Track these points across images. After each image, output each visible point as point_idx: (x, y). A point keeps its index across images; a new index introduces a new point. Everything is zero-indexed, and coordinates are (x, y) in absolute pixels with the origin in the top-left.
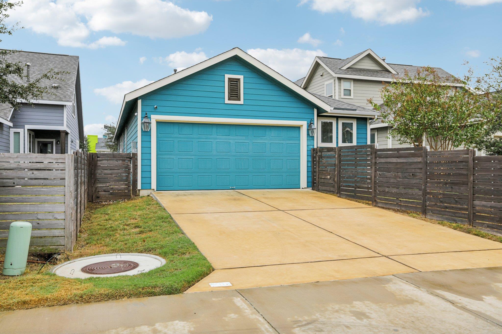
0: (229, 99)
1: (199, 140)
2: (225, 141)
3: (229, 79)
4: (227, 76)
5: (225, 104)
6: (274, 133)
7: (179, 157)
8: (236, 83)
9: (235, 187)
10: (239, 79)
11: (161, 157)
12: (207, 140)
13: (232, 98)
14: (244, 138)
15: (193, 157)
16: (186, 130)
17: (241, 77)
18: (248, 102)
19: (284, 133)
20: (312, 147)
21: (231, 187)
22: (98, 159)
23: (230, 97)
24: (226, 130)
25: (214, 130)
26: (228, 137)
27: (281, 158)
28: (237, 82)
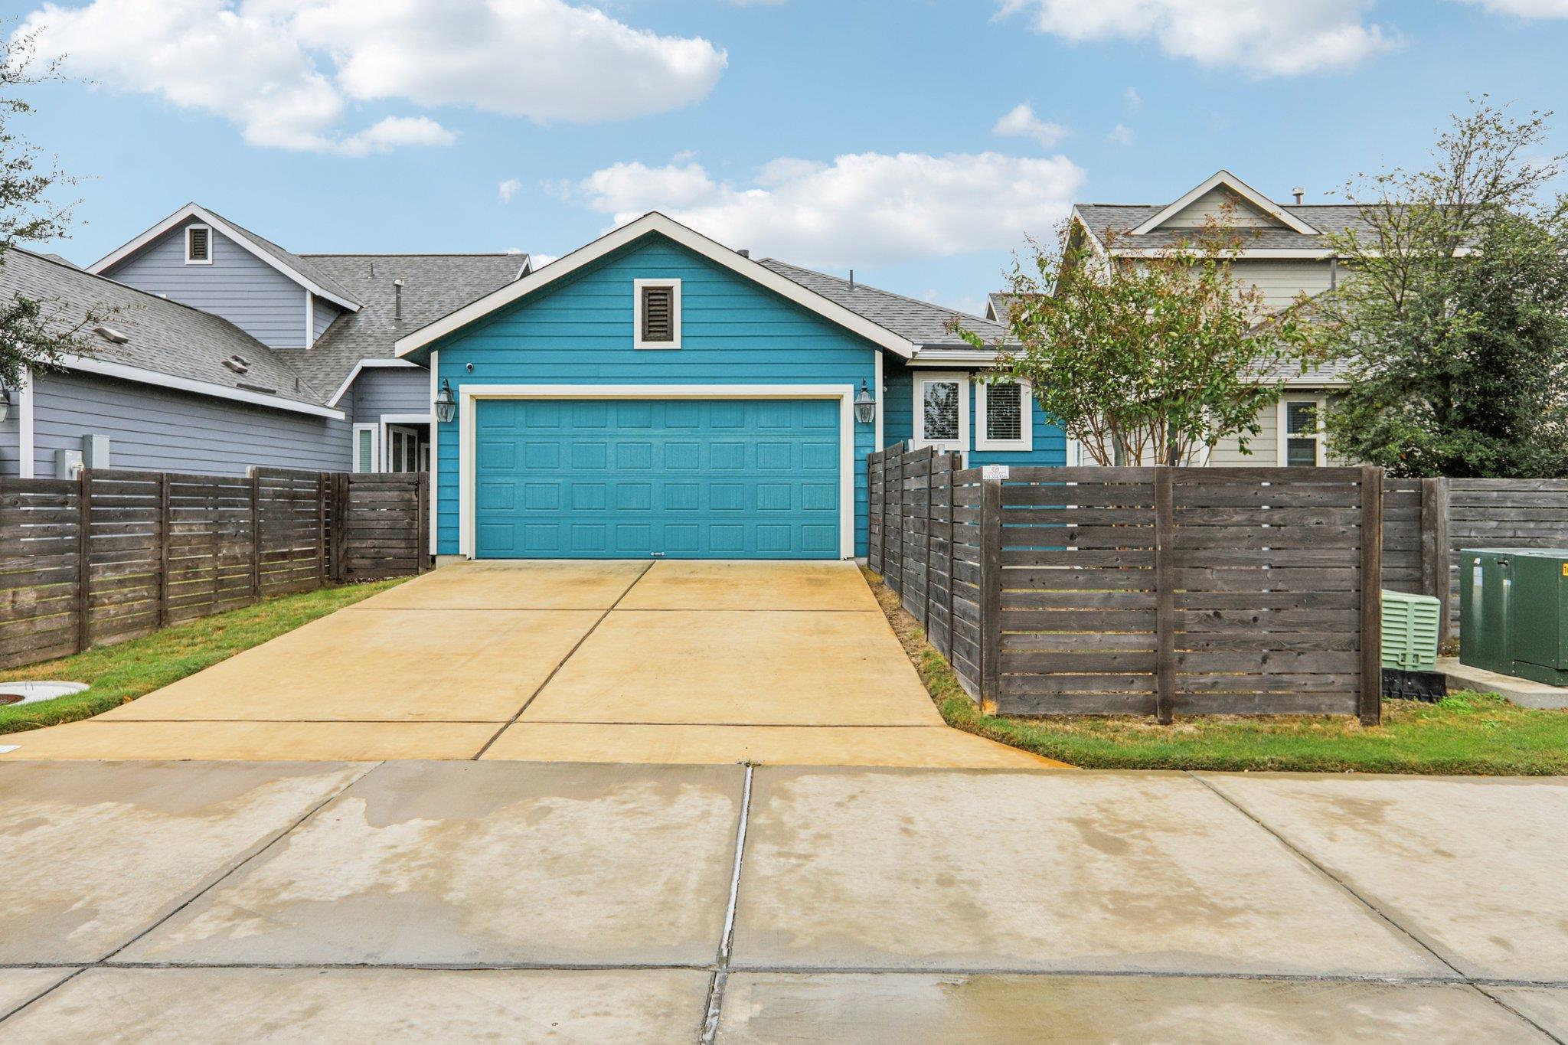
0: (645, 339)
1: (576, 440)
2: (640, 440)
3: (645, 289)
4: (639, 284)
5: (633, 353)
6: (765, 417)
7: (527, 480)
8: (662, 297)
9: (663, 554)
10: (670, 289)
11: (486, 480)
12: (594, 439)
13: (652, 335)
14: (685, 431)
15: (560, 481)
16: (545, 418)
17: (675, 283)
18: (692, 344)
19: (792, 418)
20: (869, 451)
21: (652, 554)
22: (351, 485)
23: (646, 332)
24: (640, 415)
25: (612, 414)
26: (643, 431)
27: (787, 481)
28: (665, 294)
